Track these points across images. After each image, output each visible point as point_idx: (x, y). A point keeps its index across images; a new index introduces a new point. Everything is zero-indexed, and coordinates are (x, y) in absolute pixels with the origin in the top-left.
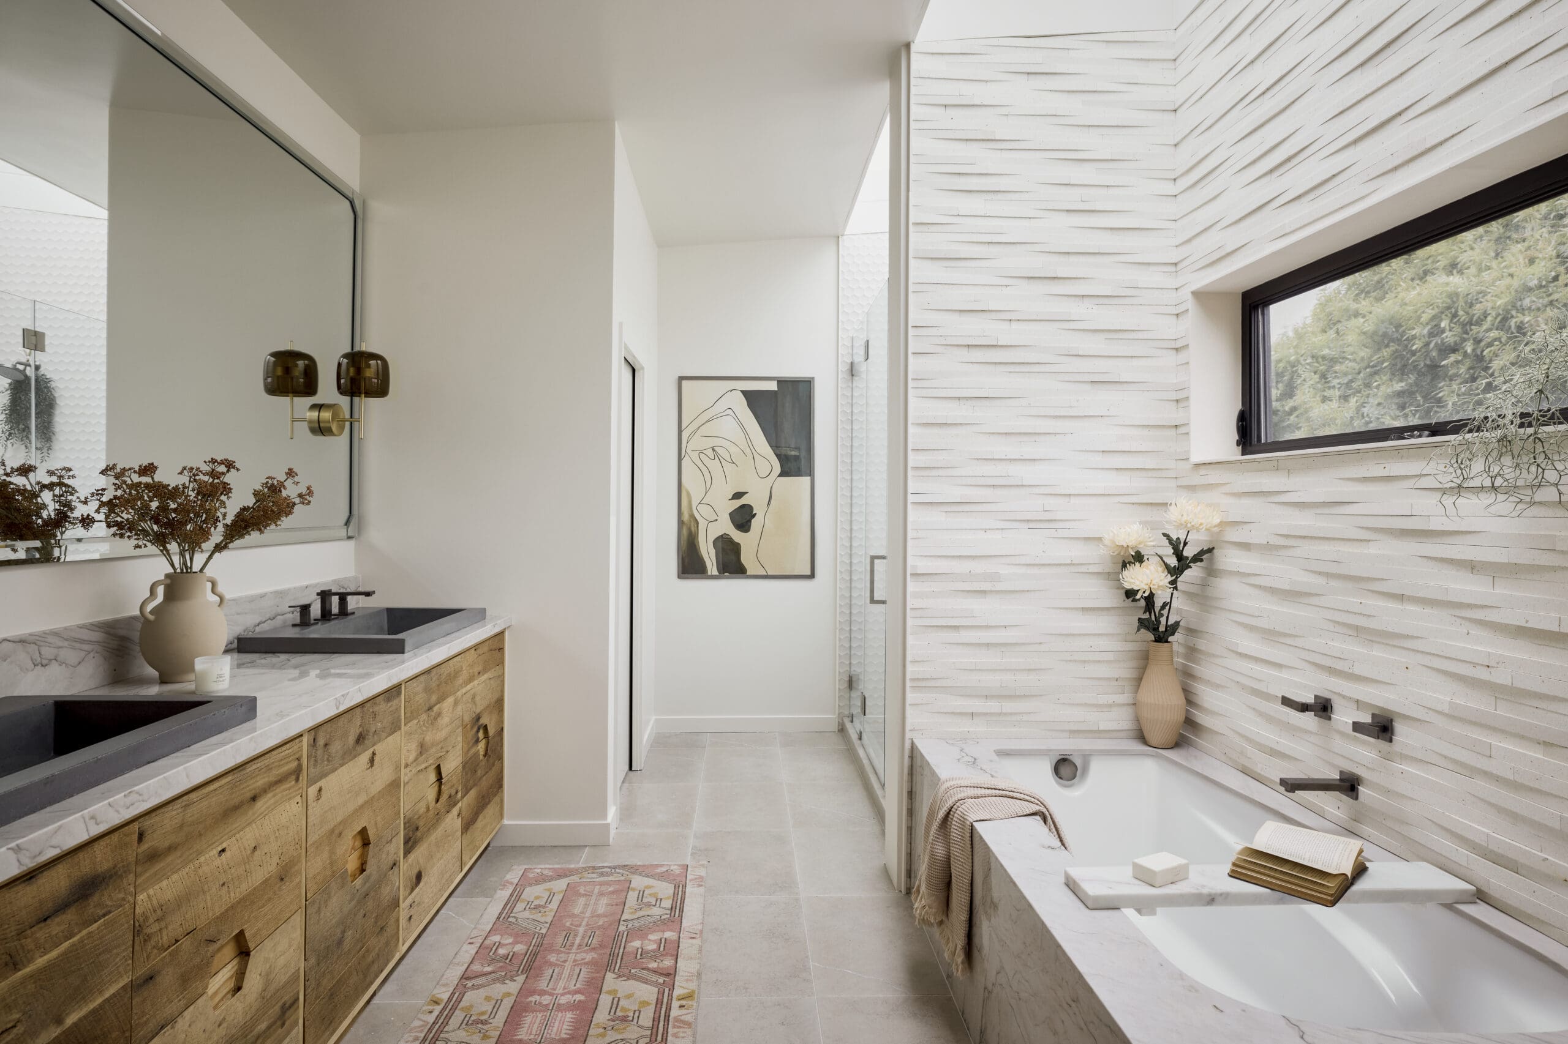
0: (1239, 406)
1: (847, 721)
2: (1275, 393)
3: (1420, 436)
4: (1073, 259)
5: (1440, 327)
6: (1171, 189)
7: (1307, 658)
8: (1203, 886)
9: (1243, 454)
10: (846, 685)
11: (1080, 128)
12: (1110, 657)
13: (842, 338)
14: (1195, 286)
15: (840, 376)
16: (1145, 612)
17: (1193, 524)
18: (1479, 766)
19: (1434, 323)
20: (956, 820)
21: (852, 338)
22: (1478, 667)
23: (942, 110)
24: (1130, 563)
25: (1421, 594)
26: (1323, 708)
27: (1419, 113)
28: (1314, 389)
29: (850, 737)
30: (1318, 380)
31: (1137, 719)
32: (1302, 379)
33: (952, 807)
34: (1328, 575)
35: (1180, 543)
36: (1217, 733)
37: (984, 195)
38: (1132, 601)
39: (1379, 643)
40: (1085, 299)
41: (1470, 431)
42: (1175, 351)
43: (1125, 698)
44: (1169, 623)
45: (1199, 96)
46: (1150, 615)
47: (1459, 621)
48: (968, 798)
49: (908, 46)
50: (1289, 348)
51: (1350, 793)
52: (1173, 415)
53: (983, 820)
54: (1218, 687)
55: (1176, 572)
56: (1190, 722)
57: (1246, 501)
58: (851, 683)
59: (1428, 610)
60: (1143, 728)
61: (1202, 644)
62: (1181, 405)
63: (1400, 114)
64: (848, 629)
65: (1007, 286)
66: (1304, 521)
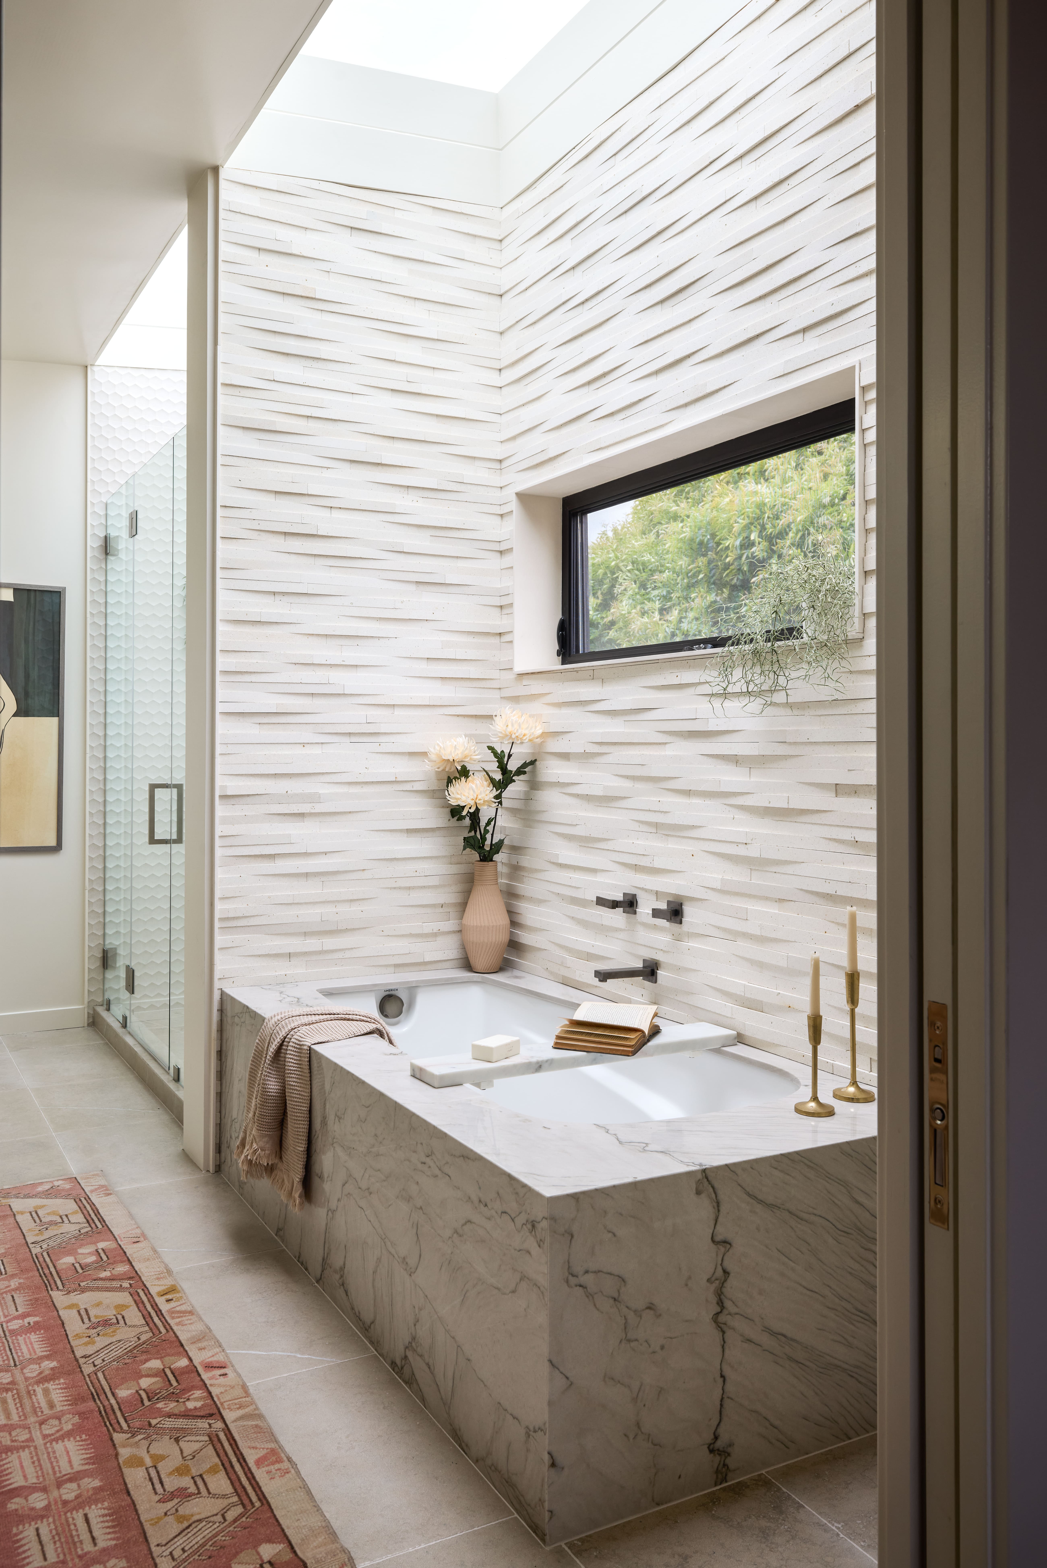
0: (559, 616)
1: (101, 1011)
2: (592, 602)
3: (705, 648)
4: (399, 445)
5: (750, 540)
6: (495, 379)
7: (618, 860)
8: (532, 1057)
9: (563, 663)
10: (98, 963)
11: (406, 299)
12: (434, 881)
13: (93, 504)
14: (521, 487)
15: (89, 555)
16: (470, 831)
17: (517, 735)
18: (740, 929)
19: (745, 535)
20: (291, 1048)
21: (106, 504)
22: (739, 845)
23: (254, 254)
24: (455, 778)
25: (702, 788)
26: (630, 904)
27: (703, 359)
28: (633, 600)
29: (109, 1026)
30: (637, 590)
31: (463, 947)
32: (623, 588)
33: (285, 1038)
34: (634, 778)
35: (504, 756)
36: (539, 949)
37: (303, 361)
38: (458, 820)
39: (673, 836)
40: (410, 490)
41: (732, 645)
42: (499, 554)
43: (451, 925)
44: (493, 843)
45: (524, 288)
46: (475, 833)
47: (728, 808)
48: (302, 1025)
49: (216, 170)
50: (608, 553)
51: (651, 977)
52: (495, 622)
53: (321, 1043)
54: (540, 902)
55: (501, 785)
56: (514, 946)
57: (565, 711)
58: (106, 959)
59: (708, 802)
60: (469, 956)
61: (525, 861)
62: (505, 611)
63: (689, 356)
64: (101, 889)
65: (328, 468)
66: (615, 729)
